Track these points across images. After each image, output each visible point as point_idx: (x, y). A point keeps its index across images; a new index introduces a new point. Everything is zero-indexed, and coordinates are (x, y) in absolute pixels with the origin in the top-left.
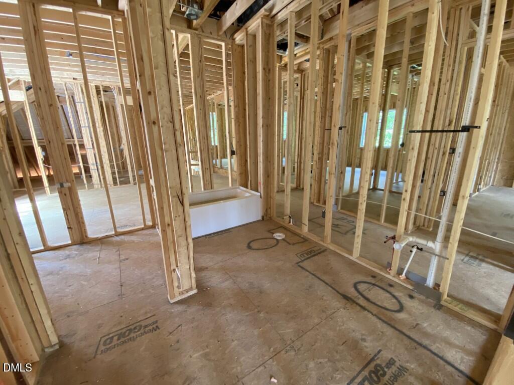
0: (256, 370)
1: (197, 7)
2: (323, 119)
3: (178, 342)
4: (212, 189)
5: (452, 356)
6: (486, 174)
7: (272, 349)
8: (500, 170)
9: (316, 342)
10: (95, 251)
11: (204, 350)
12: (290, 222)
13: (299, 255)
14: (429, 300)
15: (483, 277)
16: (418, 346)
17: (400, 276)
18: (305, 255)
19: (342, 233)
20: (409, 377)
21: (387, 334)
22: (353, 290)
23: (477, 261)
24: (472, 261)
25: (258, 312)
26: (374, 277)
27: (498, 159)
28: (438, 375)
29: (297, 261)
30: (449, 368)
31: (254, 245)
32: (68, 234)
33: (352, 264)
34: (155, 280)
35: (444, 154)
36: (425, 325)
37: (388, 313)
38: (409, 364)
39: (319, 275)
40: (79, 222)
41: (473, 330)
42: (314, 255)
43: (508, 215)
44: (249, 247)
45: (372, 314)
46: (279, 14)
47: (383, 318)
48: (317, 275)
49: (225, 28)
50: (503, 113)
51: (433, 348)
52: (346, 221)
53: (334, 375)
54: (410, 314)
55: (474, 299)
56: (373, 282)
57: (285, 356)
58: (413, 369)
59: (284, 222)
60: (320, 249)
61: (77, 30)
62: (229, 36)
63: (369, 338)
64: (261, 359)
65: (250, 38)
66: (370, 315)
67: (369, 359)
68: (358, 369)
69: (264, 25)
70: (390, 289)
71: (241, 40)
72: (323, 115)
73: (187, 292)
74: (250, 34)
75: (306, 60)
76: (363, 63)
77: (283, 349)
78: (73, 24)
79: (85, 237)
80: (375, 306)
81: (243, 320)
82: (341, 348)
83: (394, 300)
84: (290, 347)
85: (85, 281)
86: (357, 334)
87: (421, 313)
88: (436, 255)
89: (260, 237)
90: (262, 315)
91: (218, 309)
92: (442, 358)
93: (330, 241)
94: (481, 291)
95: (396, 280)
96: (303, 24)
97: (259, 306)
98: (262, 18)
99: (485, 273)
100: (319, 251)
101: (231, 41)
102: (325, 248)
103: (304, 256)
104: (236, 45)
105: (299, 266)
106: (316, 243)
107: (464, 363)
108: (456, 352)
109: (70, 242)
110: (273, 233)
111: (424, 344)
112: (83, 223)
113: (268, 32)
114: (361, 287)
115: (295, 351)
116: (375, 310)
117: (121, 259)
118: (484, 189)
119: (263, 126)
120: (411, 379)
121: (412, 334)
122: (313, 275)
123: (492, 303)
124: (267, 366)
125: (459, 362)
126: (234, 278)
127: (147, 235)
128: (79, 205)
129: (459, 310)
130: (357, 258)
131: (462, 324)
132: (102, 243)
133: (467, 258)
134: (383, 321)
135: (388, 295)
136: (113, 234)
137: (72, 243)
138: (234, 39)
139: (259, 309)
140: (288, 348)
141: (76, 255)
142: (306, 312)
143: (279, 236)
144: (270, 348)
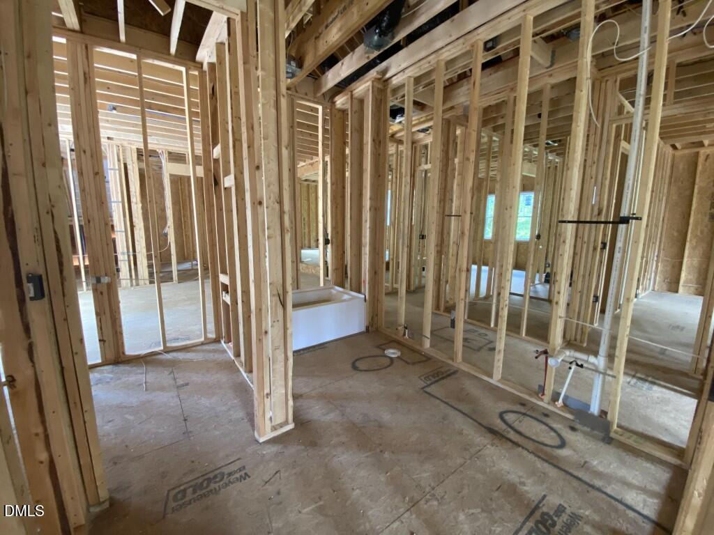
0: (391, 526)
1: (294, 65)
2: (442, 203)
3: (279, 493)
4: (298, 288)
5: (633, 499)
6: (644, 275)
7: (407, 498)
8: (662, 271)
9: (462, 488)
10: (137, 373)
11: (316, 503)
12: (404, 335)
13: (422, 378)
14: (595, 432)
15: (657, 403)
16: (590, 489)
17: (556, 403)
18: (430, 377)
19: (474, 350)
20: (585, 526)
21: (550, 475)
22: (499, 421)
23: (647, 384)
24: (640, 384)
25: (381, 451)
26: (523, 405)
27: (657, 256)
28: (619, 522)
29: (422, 386)
30: (631, 514)
31: (360, 365)
32: (99, 349)
33: (493, 389)
34: (232, 412)
35: (595, 249)
36: (595, 463)
37: (548, 449)
38: (582, 511)
39: (453, 404)
40: (116, 332)
41: (653, 467)
42: (443, 378)
43: (678, 327)
44: (355, 367)
45: (528, 451)
46: (394, 78)
47: (542, 456)
48: (450, 403)
49: (324, 90)
50: (659, 201)
51: (609, 491)
52: (476, 334)
53: (493, 528)
54: (575, 451)
55: (650, 429)
56: (523, 410)
57: (425, 506)
58: (587, 516)
59: (396, 334)
60: (449, 370)
61: (141, 82)
62: (327, 99)
63: (529, 481)
64: (394, 512)
65: (355, 102)
66: (525, 452)
67: (533, 507)
68: (521, 519)
69: (376, 89)
70: (545, 419)
71: (343, 104)
72: (442, 198)
73: (281, 427)
74: (356, 98)
75: (418, 131)
76: (488, 136)
77: (422, 499)
78: (136, 74)
79: (121, 354)
80: (531, 442)
81: (362, 463)
82: (496, 494)
83: (553, 434)
84: (430, 496)
85: (130, 415)
86: (514, 476)
87: (588, 449)
88: (600, 373)
89: (367, 355)
90: (386, 455)
91: (326, 450)
92: (620, 502)
93: (461, 360)
94: (656, 419)
95: (551, 408)
96: (421, 90)
97: (381, 445)
98: (373, 82)
99: (658, 398)
100: (449, 373)
101: (330, 104)
102: (455, 369)
103: (430, 380)
104: (337, 109)
105: (426, 392)
106: (443, 362)
107: (648, 506)
108: (637, 494)
109: (99, 361)
110: (384, 350)
111: (597, 486)
112: (121, 334)
113: (379, 97)
114: (510, 417)
115: (438, 501)
116: (530, 446)
117: (178, 384)
118: (643, 295)
119: (370, 209)
120: (588, 529)
121: (580, 474)
122: (446, 403)
123: (671, 434)
124: (404, 521)
125: (642, 505)
126: (341, 409)
127: (210, 351)
128: (119, 308)
129: (633, 443)
130: (499, 381)
131: (639, 461)
132: (147, 363)
133: (634, 381)
134: (543, 459)
135: (544, 427)
136: (161, 350)
137: (103, 362)
138: (334, 103)
139: (381, 447)
140: (428, 497)
141: (111, 379)
142: (444, 450)
143: (392, 353)
144: (404, 498)
